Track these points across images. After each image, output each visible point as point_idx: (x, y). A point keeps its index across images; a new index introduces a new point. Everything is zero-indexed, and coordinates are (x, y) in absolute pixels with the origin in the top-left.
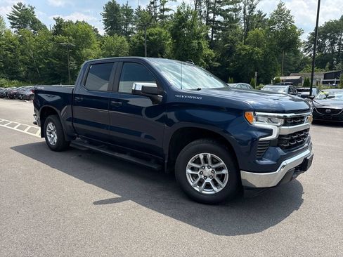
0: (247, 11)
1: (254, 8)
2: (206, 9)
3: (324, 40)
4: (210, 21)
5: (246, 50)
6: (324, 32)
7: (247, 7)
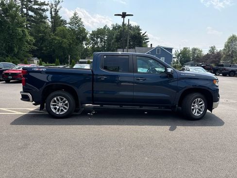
0: (53, 13)
1: (58, 11)
2: (20, 4)
3: (97, 38)
4: (25, 14)
5: (57, 40)
6: (97, 34)
7: (52, 9)
